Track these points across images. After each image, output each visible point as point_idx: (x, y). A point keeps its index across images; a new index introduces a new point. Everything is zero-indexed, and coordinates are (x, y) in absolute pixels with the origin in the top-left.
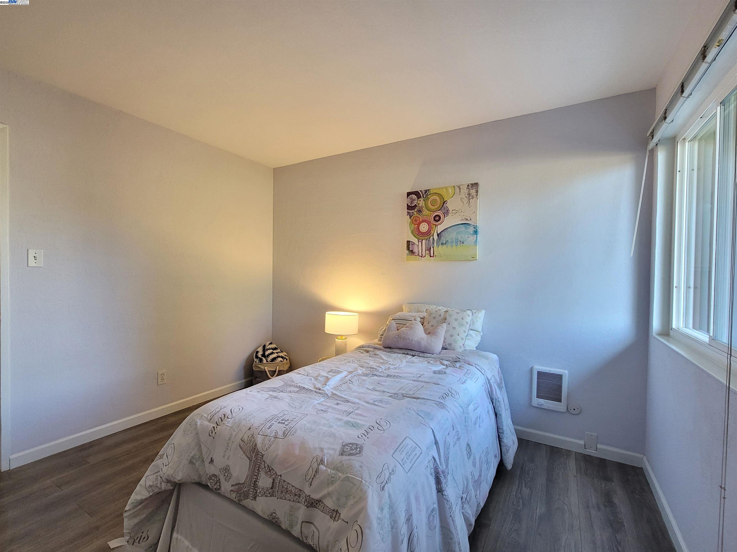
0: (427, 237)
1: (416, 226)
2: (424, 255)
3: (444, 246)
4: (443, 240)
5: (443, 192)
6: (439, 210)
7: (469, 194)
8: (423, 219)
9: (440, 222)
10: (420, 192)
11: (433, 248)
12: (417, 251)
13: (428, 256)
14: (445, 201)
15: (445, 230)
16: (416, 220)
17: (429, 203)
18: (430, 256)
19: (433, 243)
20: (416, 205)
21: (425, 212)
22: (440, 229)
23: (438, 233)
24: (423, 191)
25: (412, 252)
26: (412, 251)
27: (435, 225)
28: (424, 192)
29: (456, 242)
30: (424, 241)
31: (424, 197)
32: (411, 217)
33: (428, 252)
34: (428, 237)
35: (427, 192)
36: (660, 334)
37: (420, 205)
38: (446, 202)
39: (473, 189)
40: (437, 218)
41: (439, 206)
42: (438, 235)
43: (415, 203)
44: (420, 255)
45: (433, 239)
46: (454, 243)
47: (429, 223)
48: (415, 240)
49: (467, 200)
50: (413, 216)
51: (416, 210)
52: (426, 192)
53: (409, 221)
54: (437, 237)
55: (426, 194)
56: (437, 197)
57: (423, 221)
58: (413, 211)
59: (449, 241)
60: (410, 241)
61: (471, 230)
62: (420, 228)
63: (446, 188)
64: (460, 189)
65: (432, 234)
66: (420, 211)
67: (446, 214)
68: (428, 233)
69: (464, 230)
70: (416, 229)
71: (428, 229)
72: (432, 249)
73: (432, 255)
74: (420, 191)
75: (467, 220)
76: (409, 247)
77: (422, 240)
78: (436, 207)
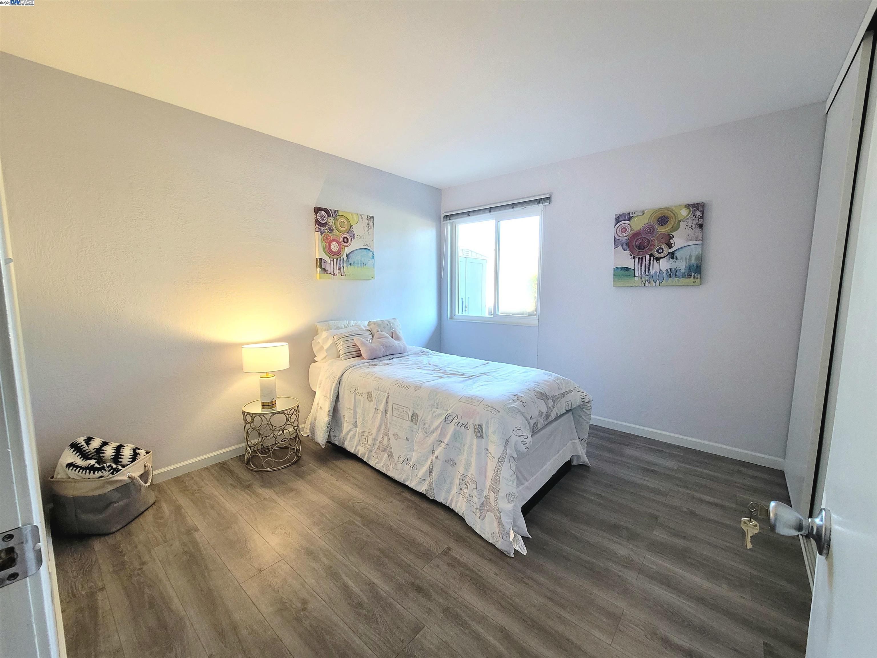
0: (337, 257)
1: (327, 244)
2: (336, 274)
3: (352, 266)
4: (351, 261)
5: (350, 217)
6: (347, 233)
7: (368, 224)
8: (334, 238)
9: (349, 243)
10: (329, 210)
11: (343, 267)
12: (329, 270)
13: (339, 275)
14: (351, 226)
15: (352, 253)
16: (327, 238)
17: (338, 224)
18: (341, 275)
19: (343, 263)
20: (326, 222)
21: (335, 232)
22: (348, 250)
23: (347, 254)
24: (332, 210)
25: (324, 270)
26: (324, 269)
27: (344, 246)
28: (333, 212)
29: (361, 264)
30: (335, 260)
31: (334, 216)
32: (322, 234)
33: (339, 271)
34: (338, 256)
35: (336, 213)
36: (449, 319)
37: (331, 224)
38: (352, 227)
39: (371, 221)
40: (346, 240)
41: (347, 229)
42: (347, 256)
43: (326, 221)
44: (332, 273)
45: (343, 259)
46: (359, 264)
47: (339, 243)
48: (327, 259)
49: (367, 228)
50: (323, 233)
51: (326, 228)
52: (335, 212)
53: (321, 238)
54: (346, 258)
55: (335, 214)
56: (344, 219)
57: (334, 240)
58: (324, 228)
59: (356, 262)
60: (322, 259)
61: (371, 255)
62: (331, 246)
63: (352, 214)
64: (362, 218)
65: (342, 254)
66: (330, 230)
67: (352, 238)
68: (338, 253)
69: (366, 254)
70: (327, 247)
71: (339, 249)
72: (342, 268)
73: (343, 274)
74: (330, 209)
75: (368, 246)
76: (322, 265)
77: (334, 259)
78: (344, 229)
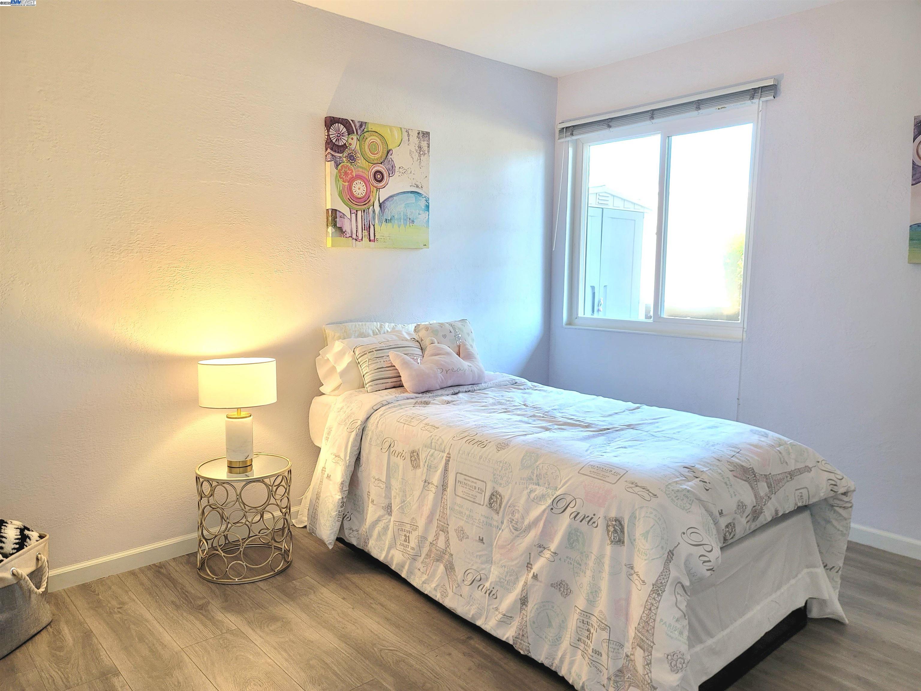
0: (363, 207)
1: (347, 184)
2: (360, 238)
3: (389, 225)
4: (388, 215)
5: (386, 133)
6: (381, 163)
7: (420, 147)
8: (357, 173)
9: (383, 184)
10: (351, 122)
11: (374, 226)
12: (348, 231)
13: (366, 240)
14: (390, 150)
15: (390, 199)
16: (346, 174)
17: (367, 147)
18: (370, 241)
19: (374, 219)
20: (345, 144)
21: (361, 162)
22: (384, 194)
23: (381, 202)
24: (356, 122)
25: (340, 231)
26: (340, 229)
27: (376, 187)
28: (358, 125)
29: (404, 220)
30: (359, 213)
31: (359, 134)
32: (337, 165)
33: (366, 233)
34: (365, 206)
35: (364, 127)
37: (353, 147)
38: (391, 152)
39: (424, 141)
40: (379, 176)
41: (381, 157)
42: (380, 206)
43: (345, 142)
44: (354, 236)
45: (374, 211)
46: (402, 220)
47: (366, 181)
48: (344, 209)
49: (417, 154)
50: (340, 164)
51: (345, 154)
52: (361, 126)
53: (335, 173)
54: (379, 208)
55: (362, 129)
56: (378, 139)
57: (358, 177)
58: (341, 155)
59: (396, 217)
60: (336, 210)
61: (422, 203)
62: (353, 188)
63: (391, 128)
64: (409, 135)
65: (371, 202)
66: (352, 158)
67: (391, 173)
68: (365, 200)
69: (414, 201)
70: (346, 189)
71: (366, 193)
72: (372, 227)
73: (372, 238)
74: (352, 120)
75: (417, 187)
76: (336, 222)
77: (357, 211)
78: (377, 156)
